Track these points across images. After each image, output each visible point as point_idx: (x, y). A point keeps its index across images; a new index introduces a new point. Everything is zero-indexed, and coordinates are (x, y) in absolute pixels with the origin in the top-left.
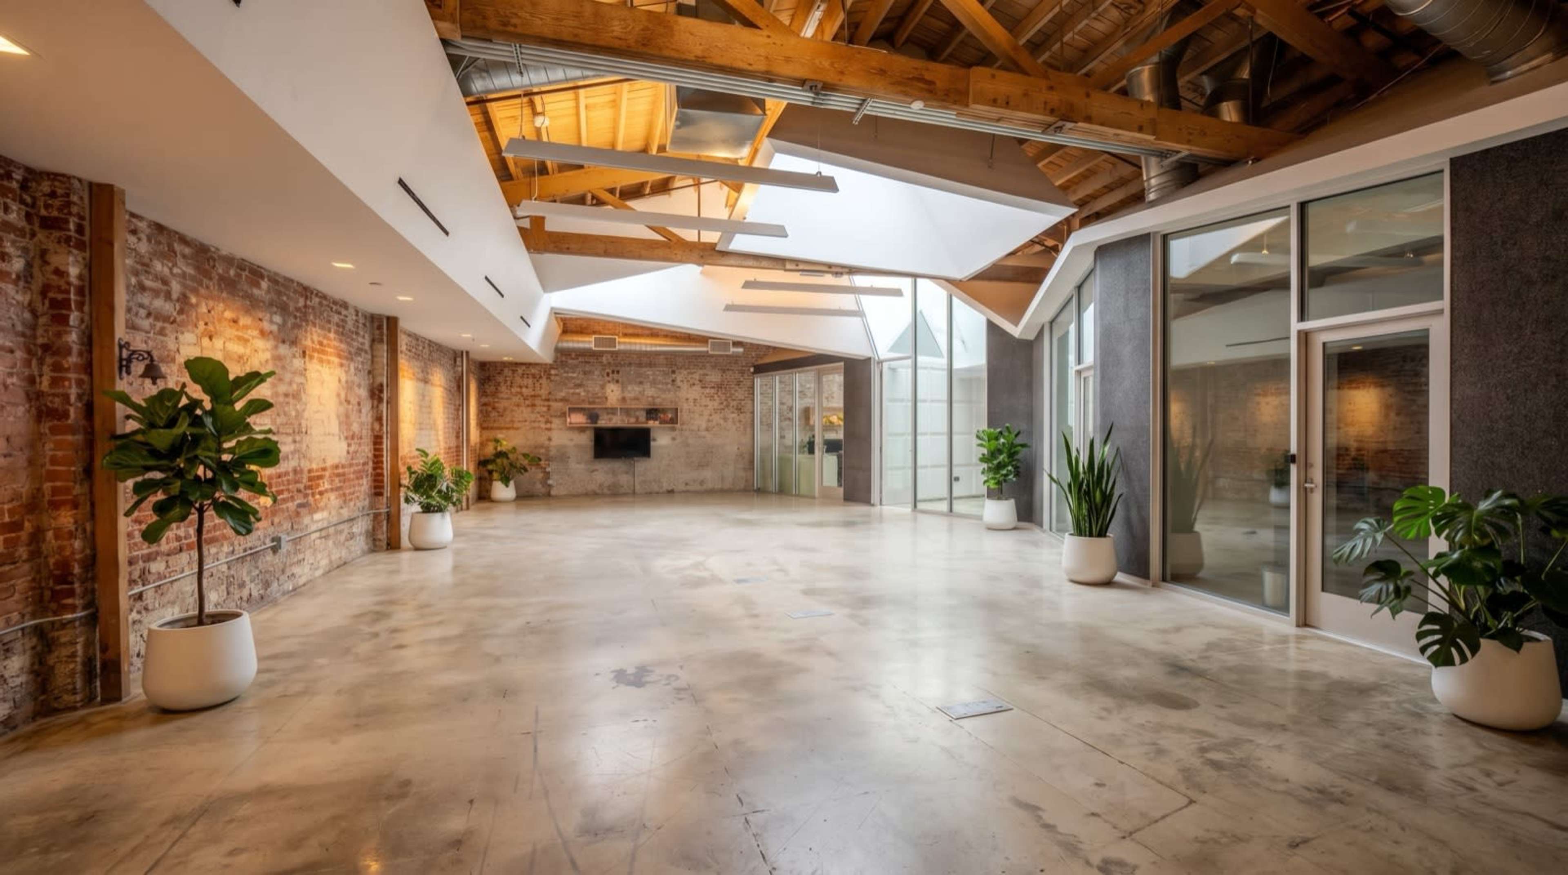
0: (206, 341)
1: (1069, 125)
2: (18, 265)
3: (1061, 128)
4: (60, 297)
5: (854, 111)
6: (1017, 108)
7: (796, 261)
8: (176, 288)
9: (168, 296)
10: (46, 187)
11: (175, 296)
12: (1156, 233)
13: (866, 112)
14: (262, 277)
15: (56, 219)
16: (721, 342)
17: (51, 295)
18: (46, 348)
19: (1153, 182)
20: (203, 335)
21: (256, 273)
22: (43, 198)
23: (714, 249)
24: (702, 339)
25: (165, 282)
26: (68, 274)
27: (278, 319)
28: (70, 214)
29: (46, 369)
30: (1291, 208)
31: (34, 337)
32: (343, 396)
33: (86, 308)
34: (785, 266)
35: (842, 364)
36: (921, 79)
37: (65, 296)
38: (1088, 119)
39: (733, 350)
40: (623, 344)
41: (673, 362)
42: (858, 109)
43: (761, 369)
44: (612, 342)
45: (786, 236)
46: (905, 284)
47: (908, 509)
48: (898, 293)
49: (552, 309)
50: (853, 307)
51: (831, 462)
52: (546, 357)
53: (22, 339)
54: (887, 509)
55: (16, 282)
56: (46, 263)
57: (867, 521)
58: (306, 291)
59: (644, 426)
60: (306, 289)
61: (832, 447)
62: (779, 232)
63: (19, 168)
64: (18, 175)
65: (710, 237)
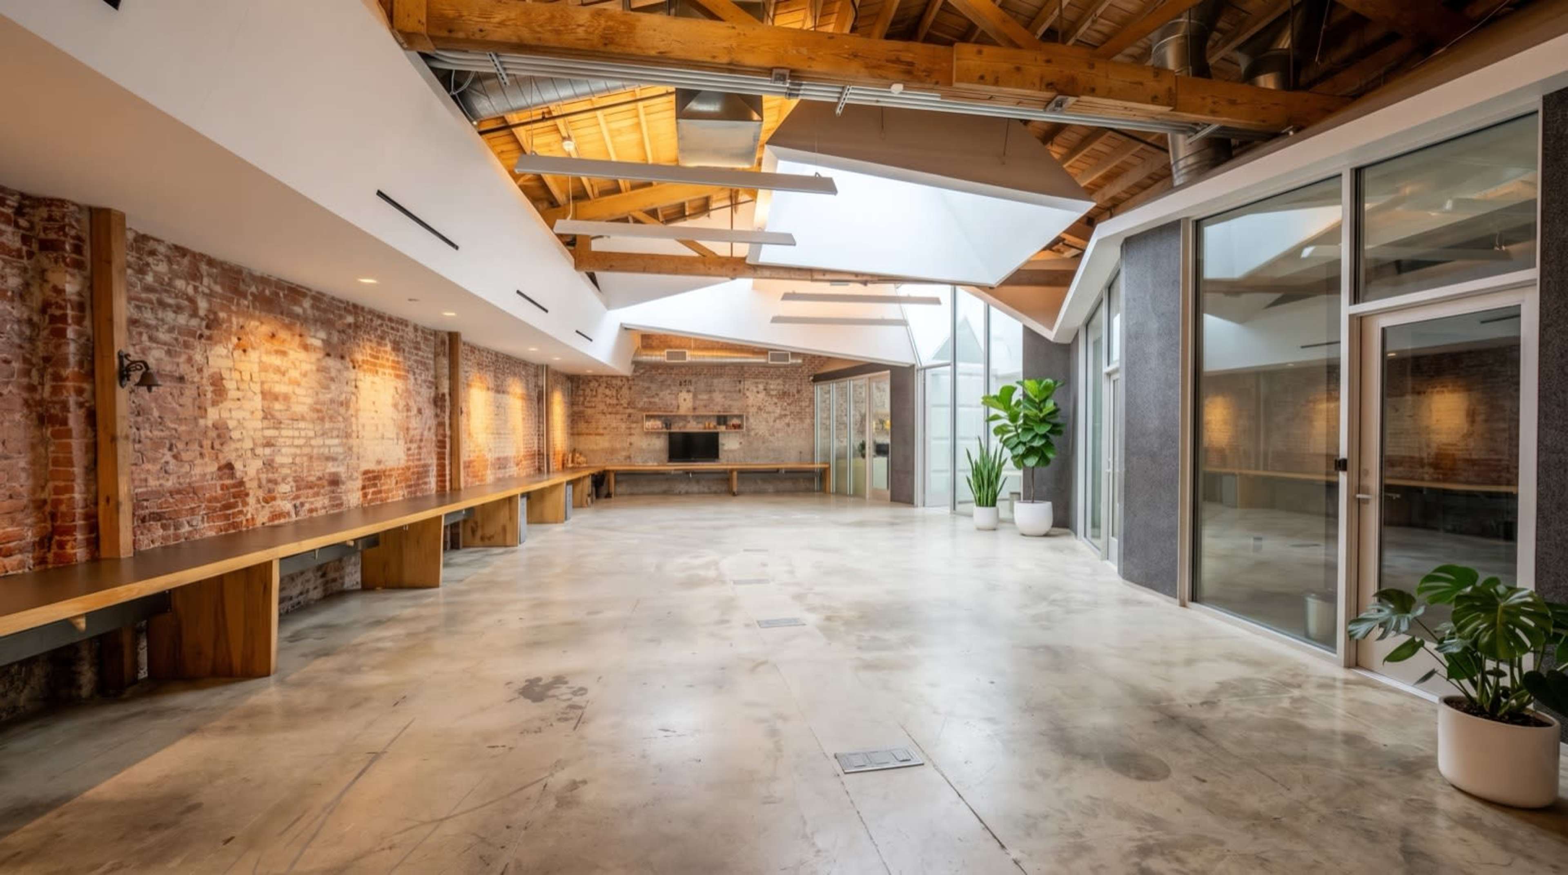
0: (239, 354)
1: (1071, 100)
2: (14, 282)
3: (1060, 104)
4: (58, 313)
5: (836, 100)
6: (1008, 84)
7: (824, 272)
8: (203, 305)
9: (194, 314)
10: (43, 212)
11: (202, 313)
12: (1187, 218)
13: (847, 101)
14: (304, 295)
15: (52, 241)
16: (780, 354)
17: (49, 311)
18: (46, 359)
19: (1181, 164)
20: (237, 347)
21: (296, 292)
22: (42, 223)
23: (745, 263)
24: (762, 351)
25: (192, 300)
26: (64, 291)
27: (322, 335)
28: (66, 235)
29: (48, 377)
30: (1343, 176)
31: (34, 350)
32: (402, 403)
33: (87, 323)
34: (812, 276)
35: (888, 372)
36: (898, 61)
37: (61, 312)
38: (1092, 91)
39: (791, 361)
40: (691, 356)
41: (741, 372)
42: (839, 98)
43: (818, 378)
44: (683, 355)
45: (795, 245)
46: (943, 292)
47: (947, 510)
48: (936, 301)
49: (621, 324)
50: (899, 317)
51: (881, 463)
52: (624, 369)
53: (18, 351)
54: (930, 511)
55: (12, 300)
56: (46, 281)
57: (911, 520)
58: (355, 309)
59: (715, 431)
60: (355, 306)
61: (881, 450)
62: (788, 240)
63: (13, 195)
64: (12, 201)
65: (741, 250)
